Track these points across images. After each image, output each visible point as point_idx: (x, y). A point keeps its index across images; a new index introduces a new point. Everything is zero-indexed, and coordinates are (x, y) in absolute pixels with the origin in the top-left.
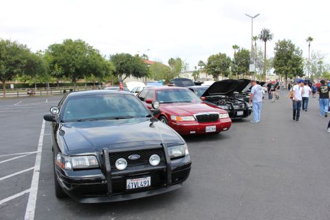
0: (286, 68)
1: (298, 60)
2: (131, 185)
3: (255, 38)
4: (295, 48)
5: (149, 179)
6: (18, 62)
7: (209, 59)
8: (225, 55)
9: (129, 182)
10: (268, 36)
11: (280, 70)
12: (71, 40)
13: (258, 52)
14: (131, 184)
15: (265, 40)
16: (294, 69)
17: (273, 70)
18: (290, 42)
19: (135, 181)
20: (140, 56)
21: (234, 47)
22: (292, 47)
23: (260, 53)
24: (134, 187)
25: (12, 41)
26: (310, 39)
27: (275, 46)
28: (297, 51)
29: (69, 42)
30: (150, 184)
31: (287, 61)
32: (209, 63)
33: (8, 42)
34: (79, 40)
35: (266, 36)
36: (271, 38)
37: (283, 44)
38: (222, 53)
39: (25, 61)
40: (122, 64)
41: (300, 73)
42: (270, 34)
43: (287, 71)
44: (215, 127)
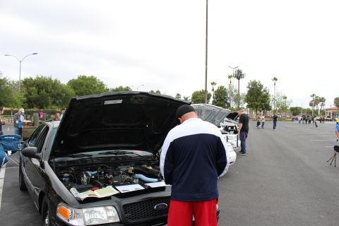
0: (256, 103)
1: (266, 97)
3: (230, 77)
4: (264, 88)
6: (58, 95)
7: (194, 94)
10: (241, 75)
11: (252, 105)
15: (239, 79)
16: (263, 104)
17: (246, 104)
18: (260, 82)
21: (212, 84)
22: (261, 86)
23: (235, 91)
26: (275, 79)
29: (84, 78)
31: (257, 97)
35: (239, 75)
36: (243, 77)
37: (254, 84)
39: (64, 94)
41: (268, 108)
43: (257, 106)
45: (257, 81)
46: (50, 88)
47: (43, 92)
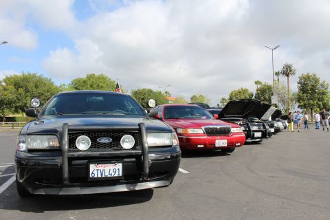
0: (311, 102)
1: (324, 94)
2: (95, 172)
3: (277, 74)
4: (320, 82)
5: (119, 166)
7: (232, 94)
8: (247, 90)
9: (93, 167)
10: (291, 71)
11: (305, 104)
12: (94, 75)
13: (281, 86)
14: (96, 170)
15: (288, 76)
16: (320, 103)
17: (297, 104)
18: (315, 75)
19: (101, 167)
20: (162, 93)
21: (256, 82)
22: (317, 81)
23: (283, 88)
24: (100, 176)
25: (38, 75)
27: (298, 80)
28: (322, 86)
30: (121, 174)
32: (231, 98)
33: (34, 76)
34: (102, 75)
36: (294, 74)
37: (307, 78)
38: (244, 88)
40: (143, 99)
42: (293, 68)
43: (313, 105)
44: (226, 141)
45: (310, 74)
46: (31, 86)
47: (21, 91)
